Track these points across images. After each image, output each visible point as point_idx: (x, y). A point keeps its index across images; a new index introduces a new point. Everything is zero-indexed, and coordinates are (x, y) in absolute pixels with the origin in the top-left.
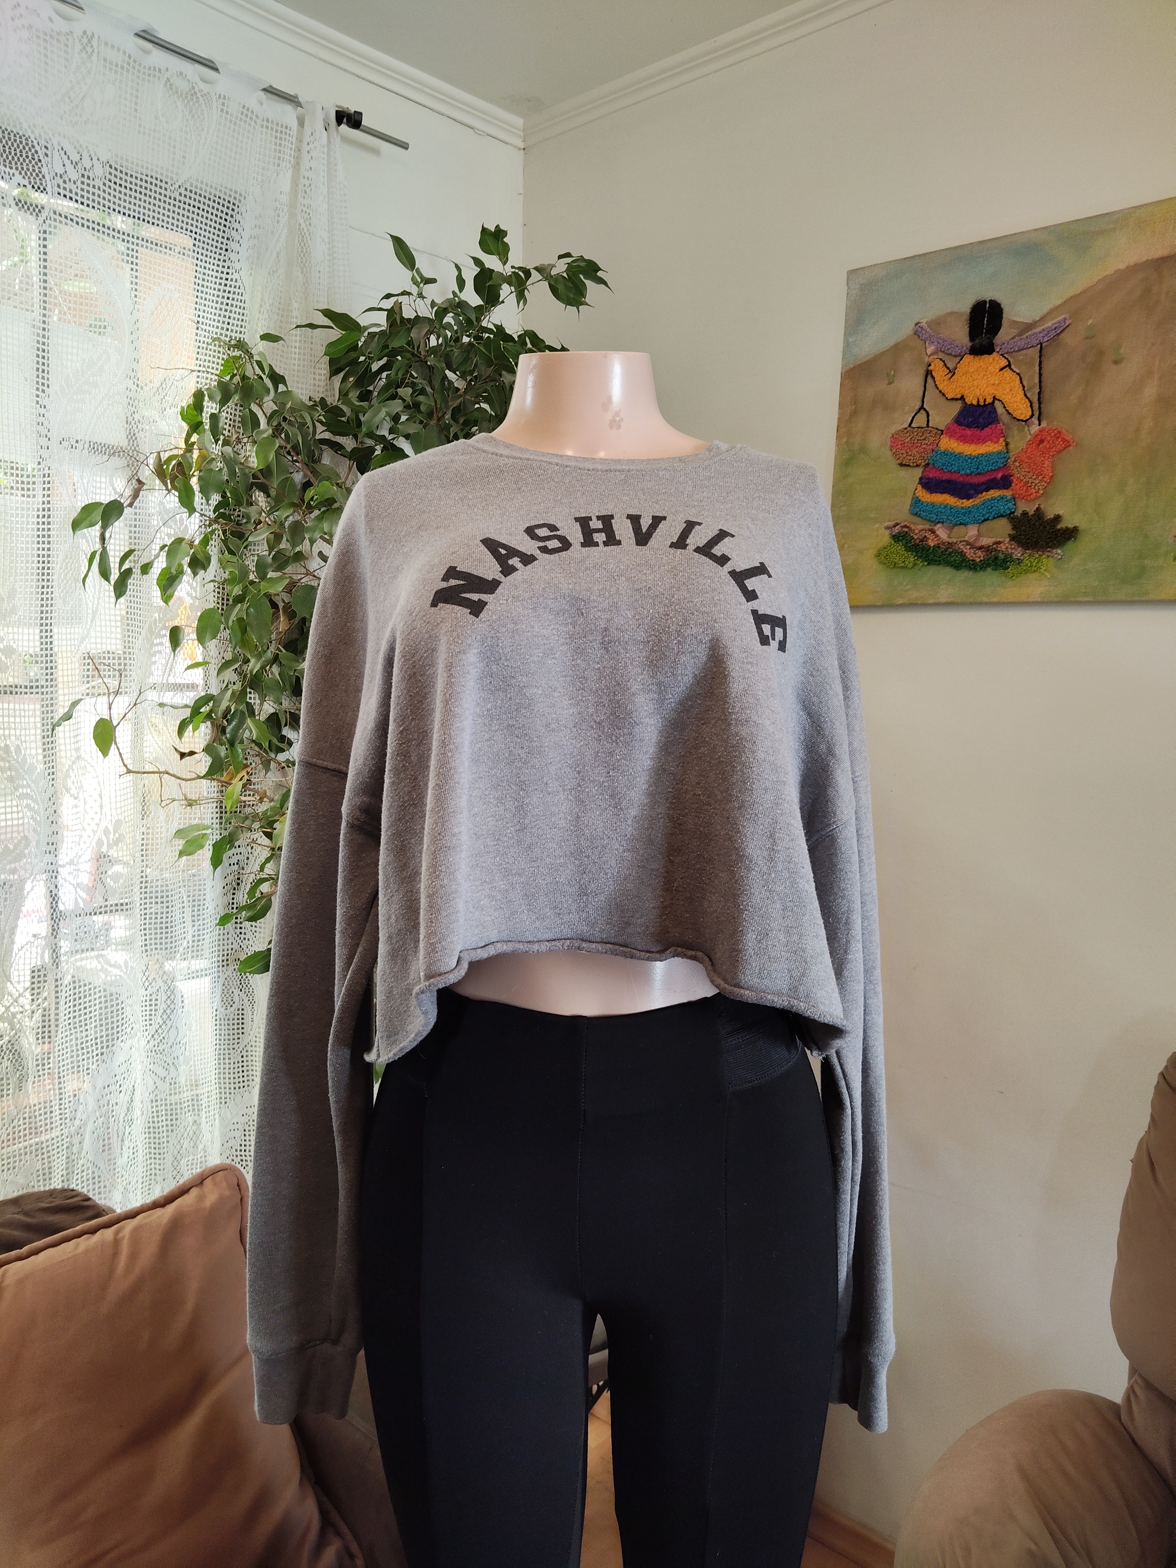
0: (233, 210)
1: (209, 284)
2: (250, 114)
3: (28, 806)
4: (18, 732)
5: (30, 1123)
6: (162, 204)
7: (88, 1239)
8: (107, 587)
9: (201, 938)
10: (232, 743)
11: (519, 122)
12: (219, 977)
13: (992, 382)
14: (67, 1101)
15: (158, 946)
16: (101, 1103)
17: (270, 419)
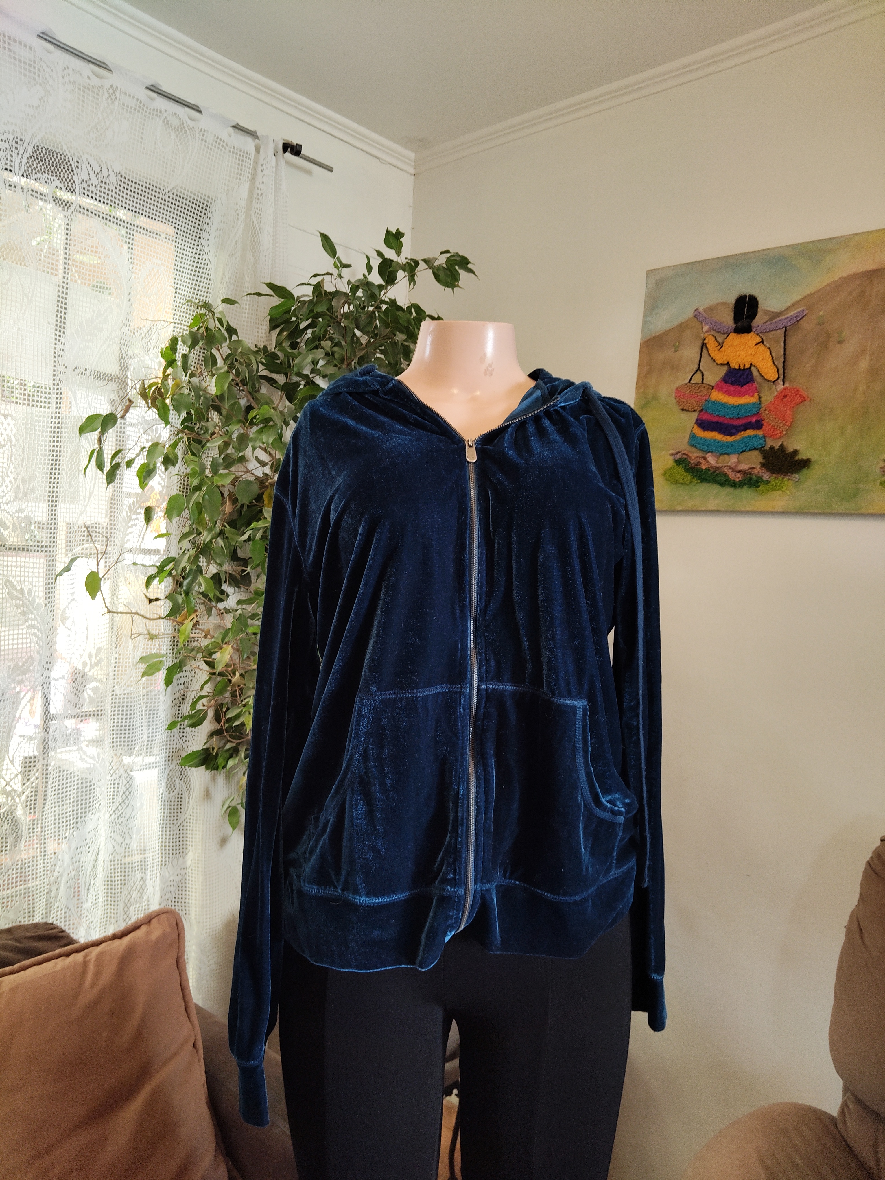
0: (206, 209)
1: (186, 262)
2: (222, 143)
3: (34, 634)
4: (31, 579)
5: (21, 873)
6: (156, 204)
7: (64, 960)
8: (101, 476)
9: (154, 738)
10: (187, 593)
11: (412, 155)
12: (165, 769)
13: (750, 353)
14: (49, 857)
15: (122, 743)
16: (74, 860)
17: (225, 360)
